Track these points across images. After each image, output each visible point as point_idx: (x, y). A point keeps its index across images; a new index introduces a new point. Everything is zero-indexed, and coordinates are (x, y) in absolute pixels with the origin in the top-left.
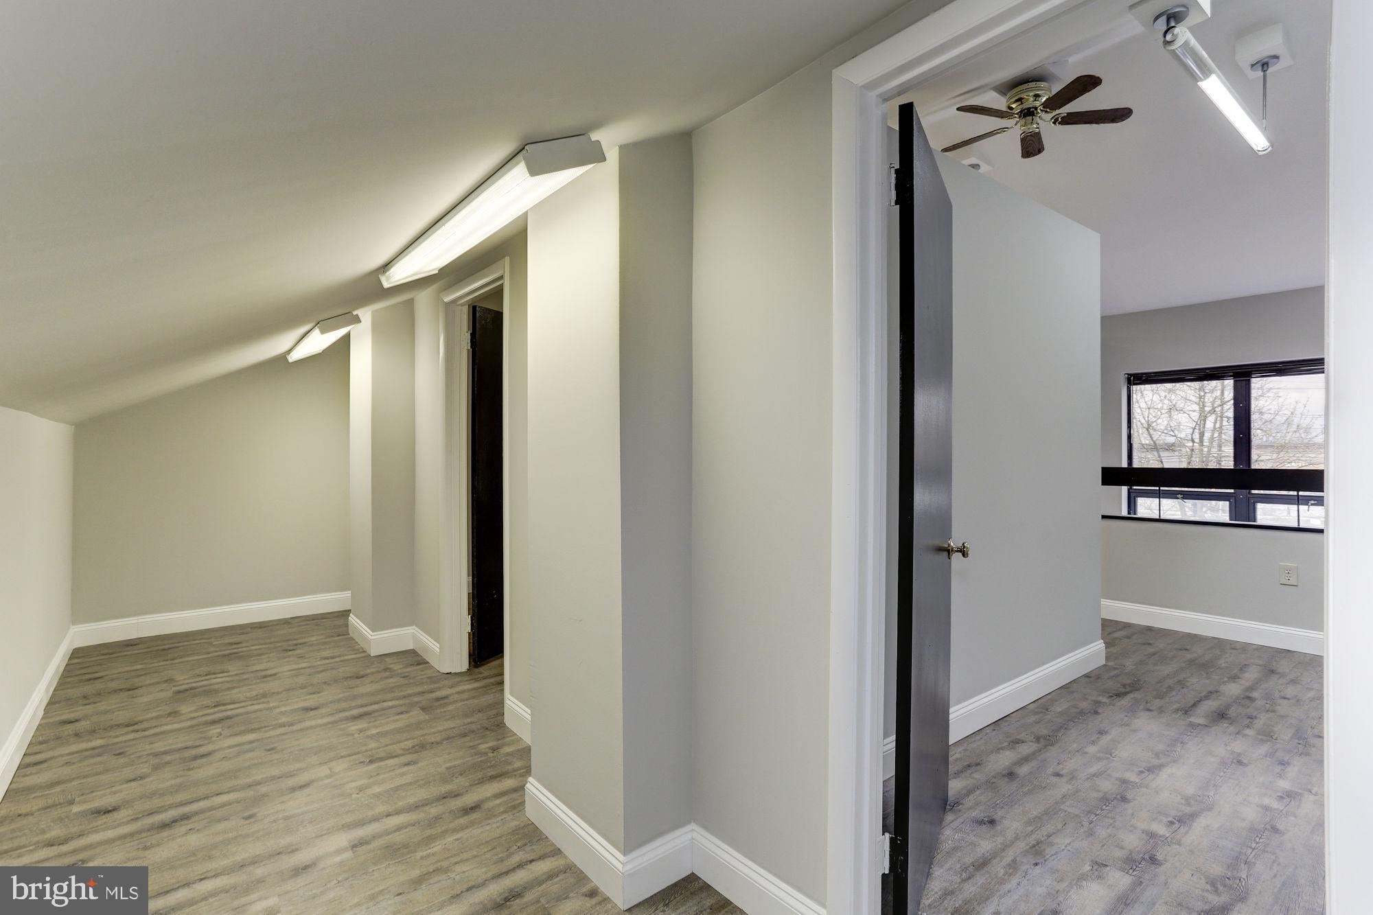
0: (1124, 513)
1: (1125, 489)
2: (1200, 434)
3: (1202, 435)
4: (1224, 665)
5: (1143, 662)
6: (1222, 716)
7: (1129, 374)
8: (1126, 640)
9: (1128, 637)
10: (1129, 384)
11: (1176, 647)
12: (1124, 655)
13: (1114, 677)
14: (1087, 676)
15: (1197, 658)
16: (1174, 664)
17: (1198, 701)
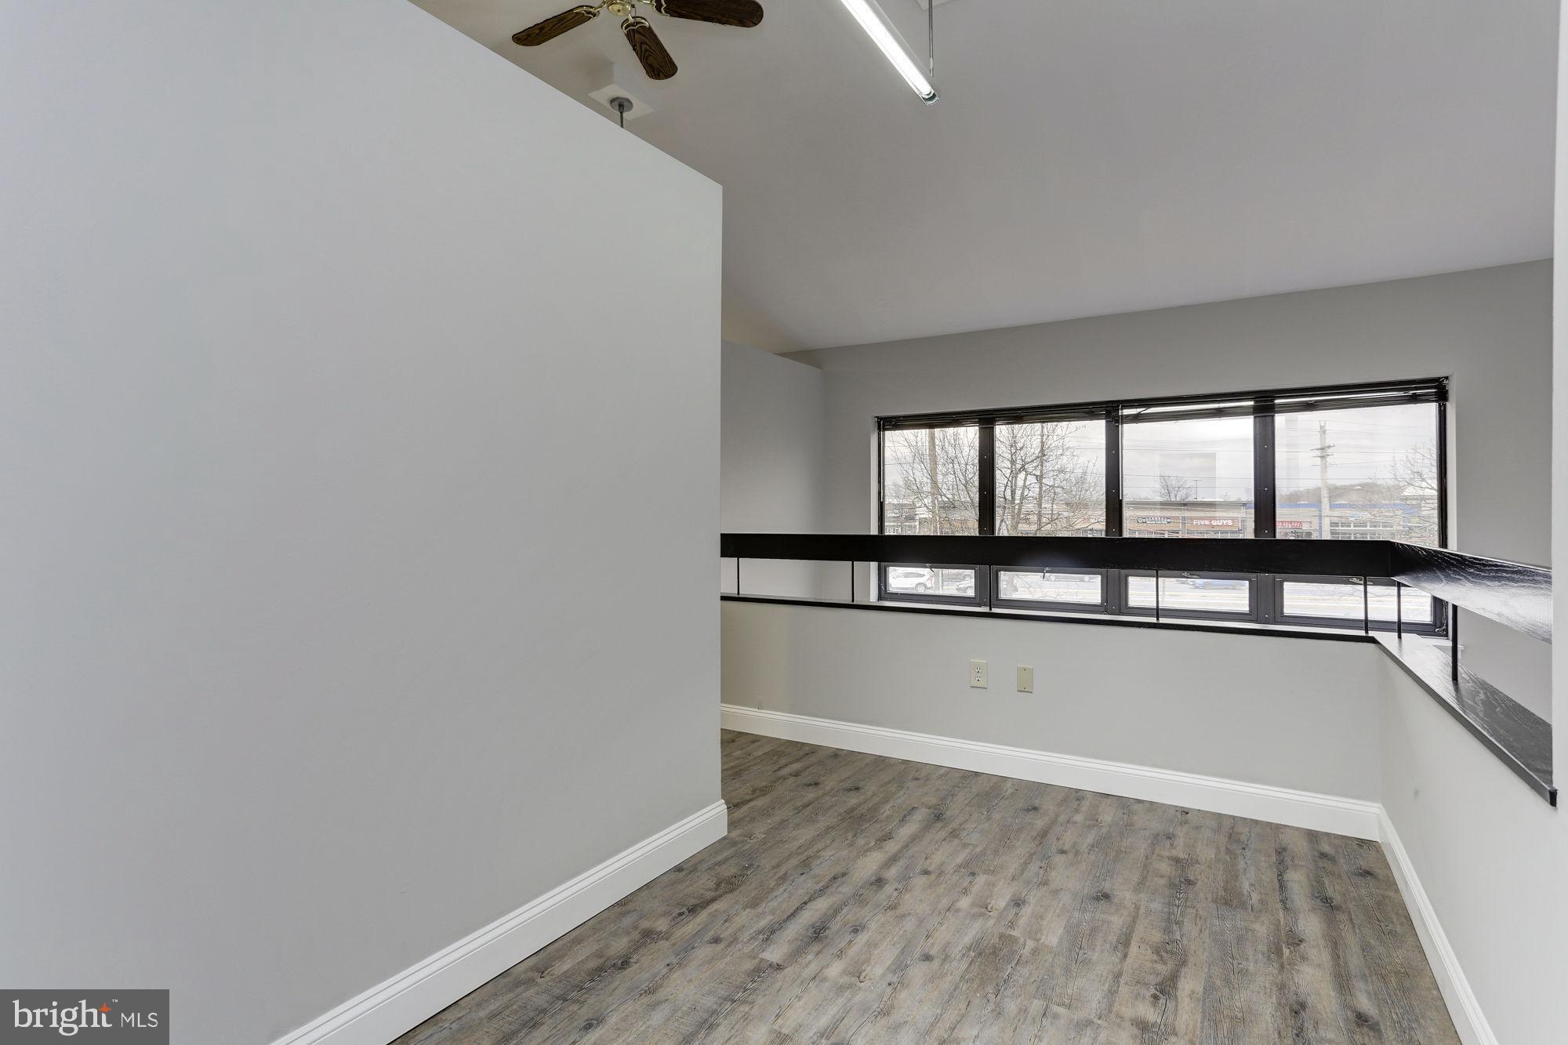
0: (873, 597)
2: (1012, 492)
3: (1013, 493)
4: (888, 813)
5: (783, 824)
6: (818, 933)
7: (878, 417)
8: (792, 779)
9: (796, 774)
10: (879, 429)
11: (847, 785)
12: (766, 813)
13: (719, 864)
14: (678, 869)
15: (860, 805)
16: (823, 822)
17: (805, 903)
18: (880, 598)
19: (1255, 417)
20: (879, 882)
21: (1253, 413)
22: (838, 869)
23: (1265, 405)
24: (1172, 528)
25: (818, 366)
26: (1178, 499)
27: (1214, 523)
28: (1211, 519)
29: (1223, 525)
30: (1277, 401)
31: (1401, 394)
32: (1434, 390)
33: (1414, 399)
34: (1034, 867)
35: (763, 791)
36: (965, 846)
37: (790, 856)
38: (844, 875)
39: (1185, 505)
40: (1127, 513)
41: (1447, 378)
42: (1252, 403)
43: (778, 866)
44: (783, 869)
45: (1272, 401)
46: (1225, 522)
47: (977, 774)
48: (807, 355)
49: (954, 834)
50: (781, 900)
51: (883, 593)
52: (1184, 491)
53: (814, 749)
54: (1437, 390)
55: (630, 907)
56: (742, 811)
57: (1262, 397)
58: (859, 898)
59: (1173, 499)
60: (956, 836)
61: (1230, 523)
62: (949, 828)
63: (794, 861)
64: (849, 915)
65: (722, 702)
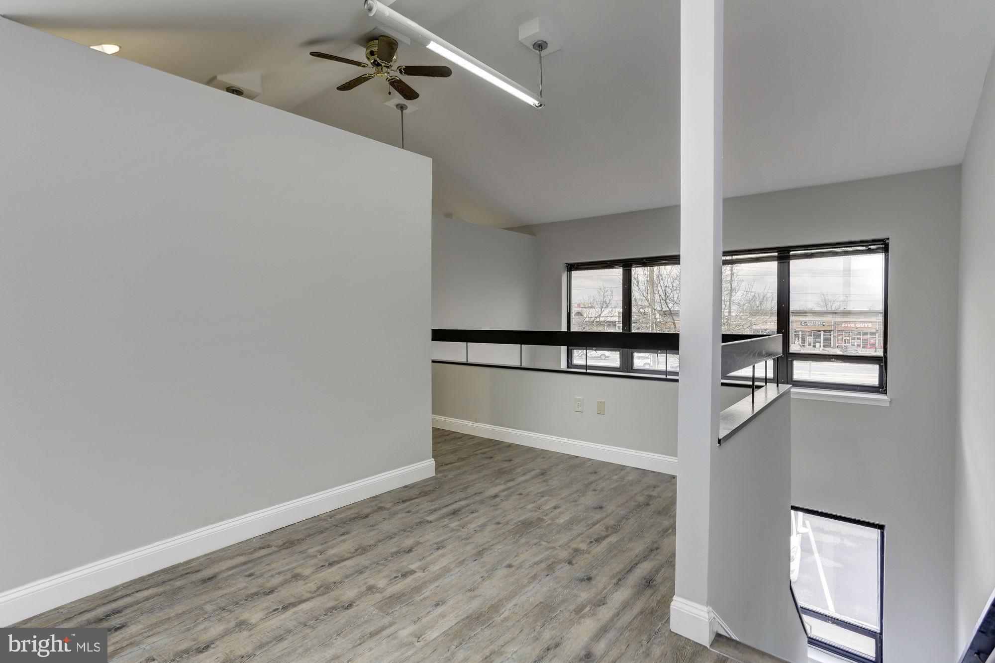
0: (563, 366)
1: (564, 349)
4: (519, 471)
5: (464, 473)
6: (455, 513)
7: (567, 264)
8: (480, 455)
9: (484, 453)
10: (568, 271)
11: (506, 459)
12: (459, 468)
13: (425, 486)
14: (406, 487)
15: (506, 467)
16: (485, 472)
17: (456, 502)
18: (568, 367)
19: (778, 263)
20: (496, 496)
21: (777, 260)
22: (480, 491)
23: (784, 255)
24: (825, 329)
25: (533, 234)
26: (833, 309)
27: (858, 325)
28: (855, 323)
29: (864, 327)
30: (792, 253)
31: (864, 248)
32: (881, 246)
33: (870, 251)
34: (575, 495)
35: (463, 459)
36: (548, 485)
37: (460, 485)
38: (481, 493)
39: (836, 313)
40: (792, 318)
41: (888, 239)
42: (776, 254)
43: (451, 488)
44: (453, 490)
45: (789, 253)
46: (866, 325)
47: (577, 457)
48: (528, 229)
49: (545, 481)
50: (447, 500)
51: (570, 364)
52: (838, 304)
53: (499, 443)
54: (883, 246)
55: (378, 498)
56: (448, 466)
57: (782, 251)
58: (482, 502)
59: (830, 309)
60: (546, 482)
61: (870, 325)
62: (545, 479)
63: (461, 487)
64: (473, 507)
65: (432, 414)
